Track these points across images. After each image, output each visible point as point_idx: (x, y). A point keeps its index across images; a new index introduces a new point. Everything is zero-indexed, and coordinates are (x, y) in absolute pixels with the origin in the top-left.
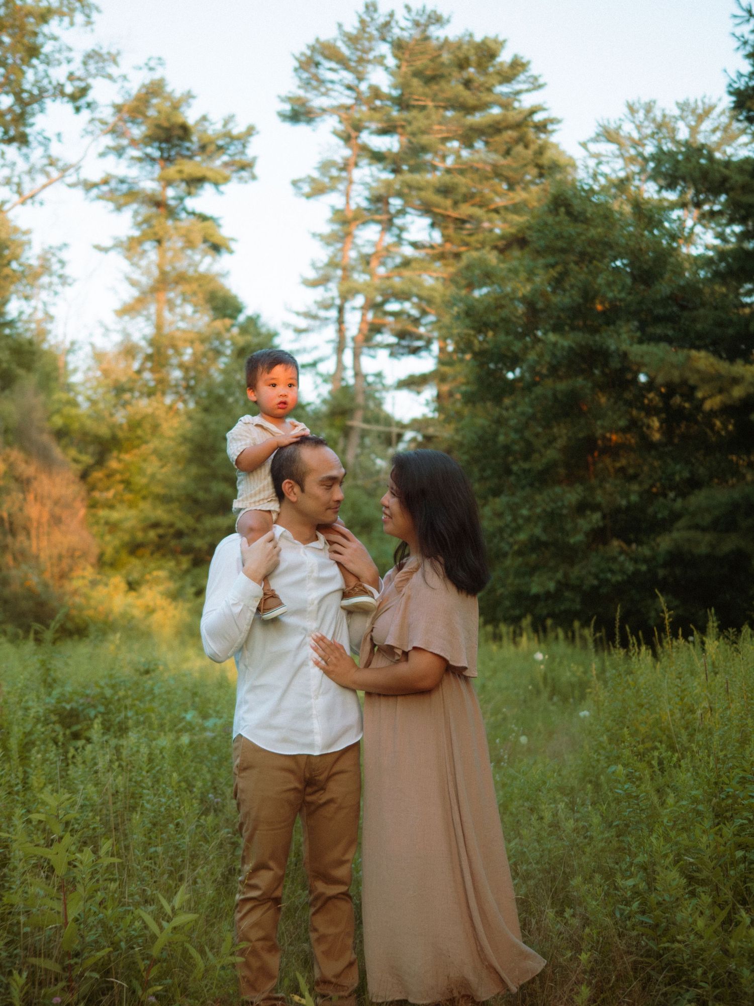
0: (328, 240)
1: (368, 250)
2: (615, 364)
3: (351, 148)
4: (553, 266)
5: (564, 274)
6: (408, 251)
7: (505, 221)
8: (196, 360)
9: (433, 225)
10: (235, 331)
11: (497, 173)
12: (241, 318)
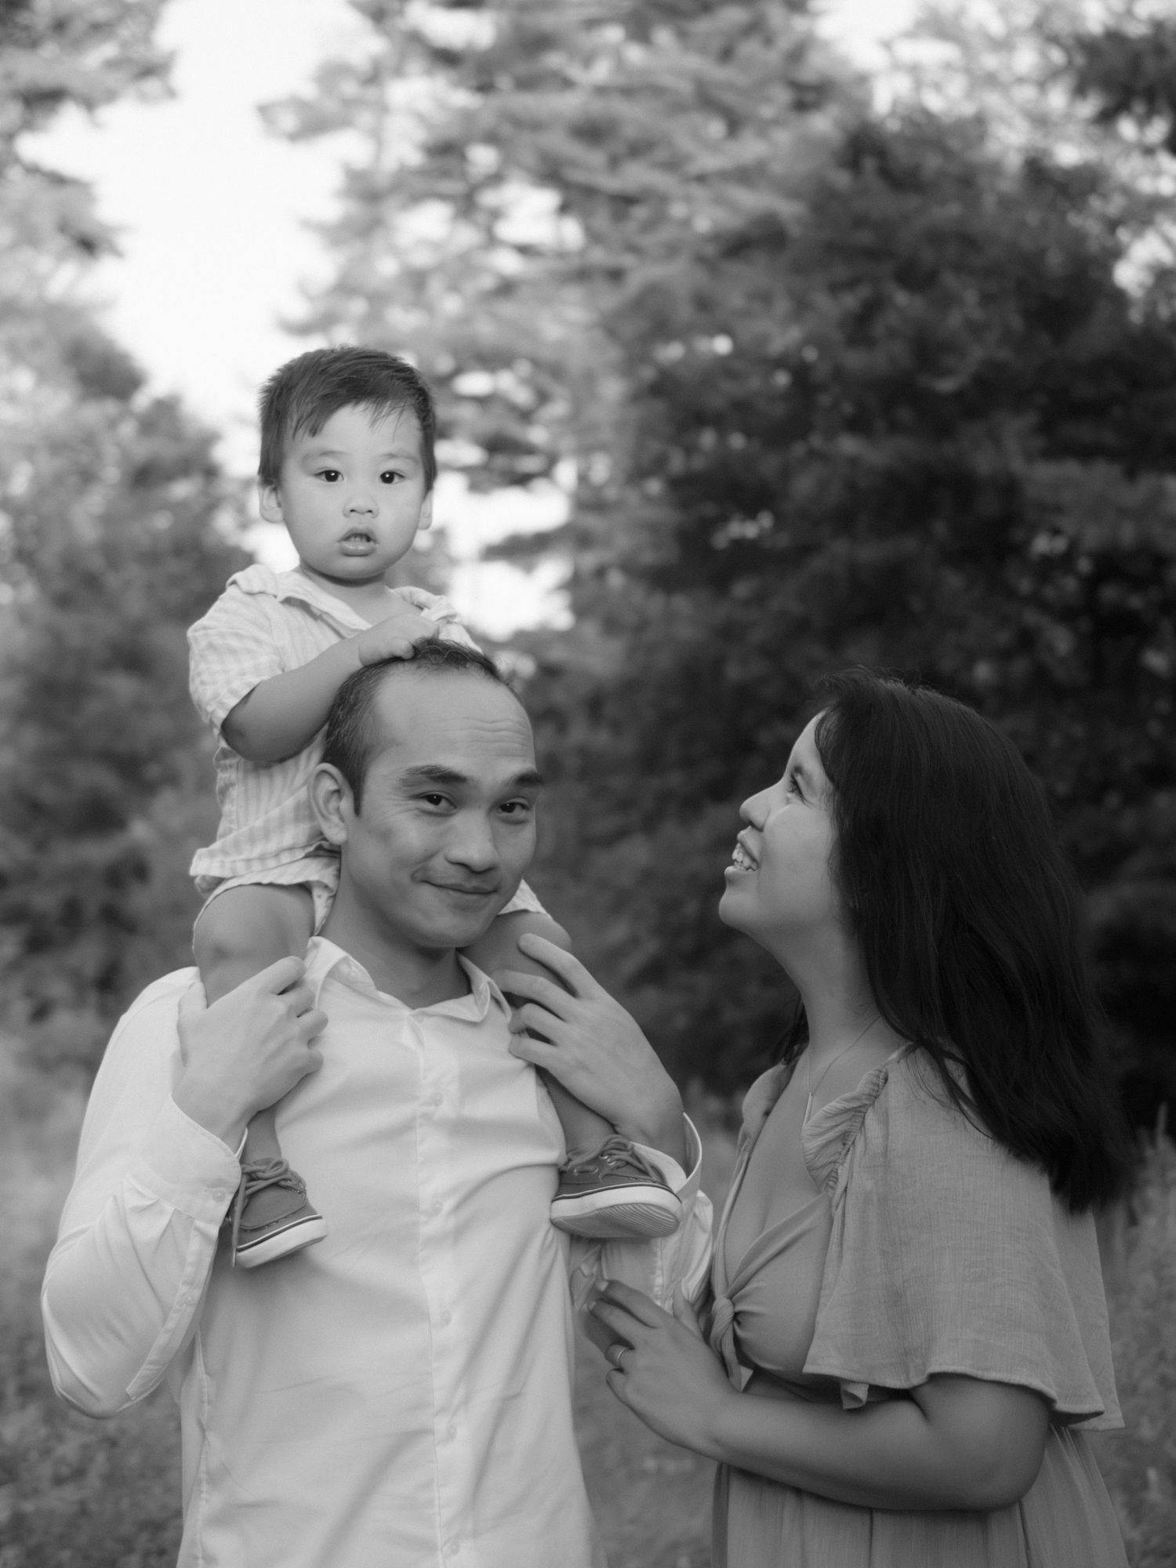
0: (336, 235)
1: (422, 259)
2: (988, 506)
3: (387, 34)
4: (851, 284)
5: (871, 309)
6: (508, 263)
7: (719, 201)
8: (42, 489)
9: (564, 209)
10: (127, 429)
11: (707, 100)
12: (142, 400)
